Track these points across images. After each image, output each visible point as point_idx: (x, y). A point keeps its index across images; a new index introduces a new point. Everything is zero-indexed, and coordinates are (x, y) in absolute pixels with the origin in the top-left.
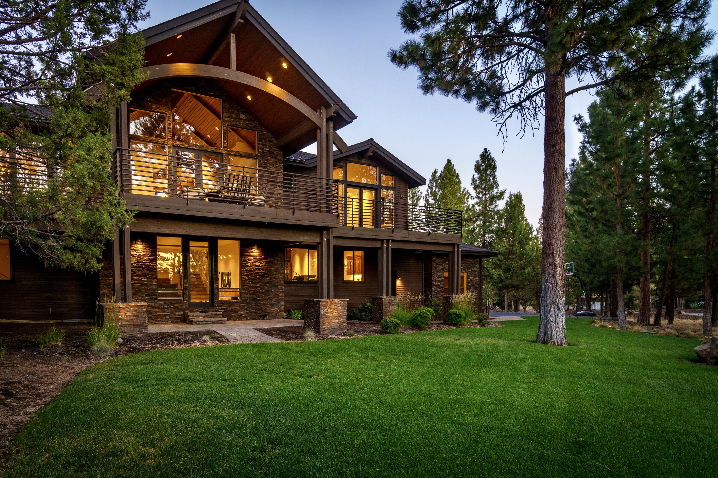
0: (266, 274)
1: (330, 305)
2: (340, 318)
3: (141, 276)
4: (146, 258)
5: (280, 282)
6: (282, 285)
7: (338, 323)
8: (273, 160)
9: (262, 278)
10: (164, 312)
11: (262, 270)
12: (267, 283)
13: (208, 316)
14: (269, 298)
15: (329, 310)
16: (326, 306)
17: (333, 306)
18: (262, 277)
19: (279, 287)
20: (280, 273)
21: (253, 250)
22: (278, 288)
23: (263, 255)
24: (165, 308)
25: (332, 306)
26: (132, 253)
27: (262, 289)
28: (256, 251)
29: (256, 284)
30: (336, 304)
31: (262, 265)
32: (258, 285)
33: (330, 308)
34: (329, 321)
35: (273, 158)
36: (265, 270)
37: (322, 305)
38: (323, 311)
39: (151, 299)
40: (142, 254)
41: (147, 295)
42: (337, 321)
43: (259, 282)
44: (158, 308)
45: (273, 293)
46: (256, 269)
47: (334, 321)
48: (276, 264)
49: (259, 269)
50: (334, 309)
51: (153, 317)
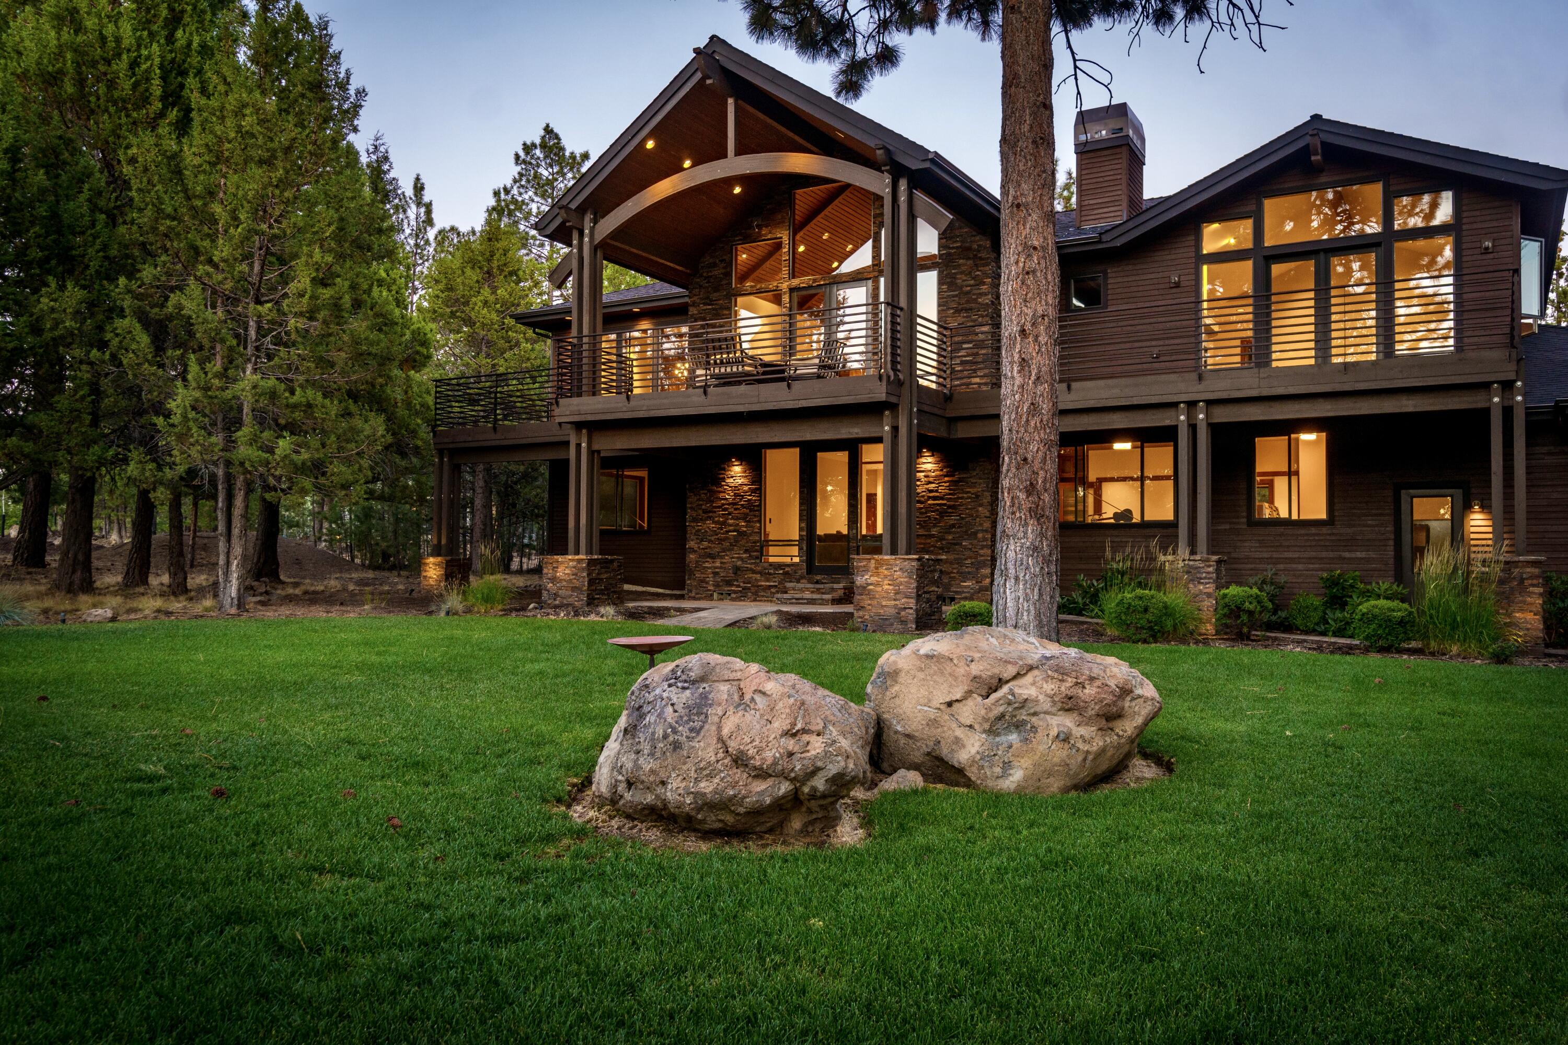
0: (949, 507)
1: (877, 568)
2: (898, 597)
3: (738, 519)
4: (746, 488)
5: (981, 525)
6: (986, 531)
7: (895, 606)
8: (970, 262)
9: (942, 517)
10: (768, 581)
11: (942, 499)
12: (953, 526)
13: (818, 591)
14: (955, 559)
15: (874, 579)
16: (866, 570)
17: (883, 571)
18: (942, 514)
19: (980, 535)
20: (981, 505)
21: (923, 460)
22: (976, 538)
23: (945, 467)
24: (770, 574)
25: (880, 570)
26: (728, 481)
27: (941, 539)
28: (930, 459)
29: (929, 530)
30: (890, 566)
31: (943, 489)
32: (934, 531)
33: (878, 574)
34: (875, 602)
35: (969, 259)
36: (948, 500)
37: (858, 567)
38: (859, 580)
39: (751, 557)
40: (740, 482)
41: (746, 551)
42: (893, 603)
43: (935, 526)
44: (760, 573)
45: (965, 548)
46: (929, 498)
47: (884, 603)
48: (974, 485)
49: (934, 498)
50: (886, 577)
51: (753, 589)
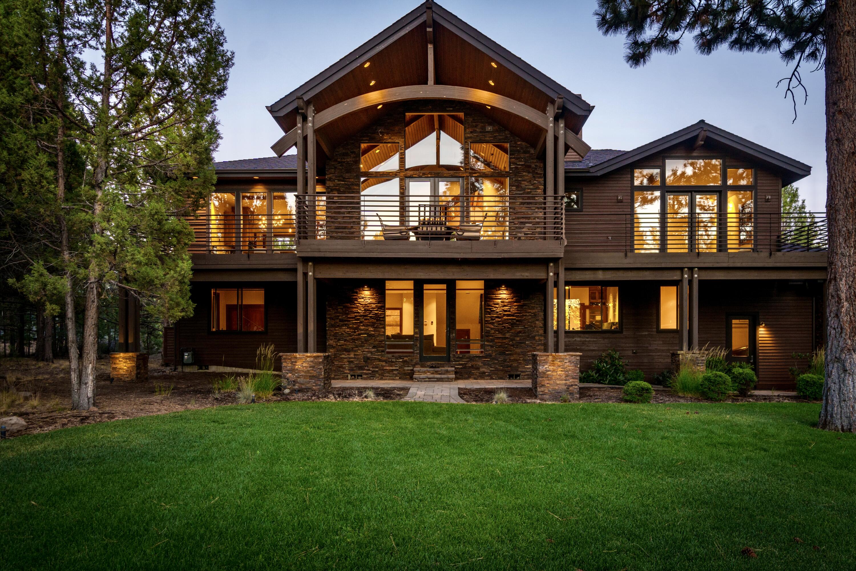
0: (517, 321)
1: (553, 361)
2: (568, 378)
3: (368, 326)
4: (374, 306)
5: (538, 332)
6: (541, 335)
7: (565, 384)
9: (513, 327)
10: (392, 366)
11: (513, 316)
12: (520, 332)
13: (437, 372)
14: (522, 352)
15: (551, 368)
16: (545, 361)
17: (557, 362)
18: (513, 325)
19: (537, 338)
20: (537, 320)
21: (501, 292)
22: (535, 339)
23: (514, 297)
24: (393, 362)
25: (555, 362)
26: (359, 300)
27: (512, 340)
28: (505, 292)
29: (505, 334)
30: (562, 360)
31: (513, 310)
32: (507, 335)
33: (554, 365)
34: (552, 382)
36: (516, 316)
37: (540, 361)
38: (541, 369)
39: (378, 351)
40: (369, 301)
41: (374, 347)
42: (564, 382)
43: (508, 332)
44: (385, 361)
45: (528, 346)
46: (504, 315)
47: (558, 382)
48: (533, 308)
49: (508, 315)
50: (559, 366)
51: (380, 372)
